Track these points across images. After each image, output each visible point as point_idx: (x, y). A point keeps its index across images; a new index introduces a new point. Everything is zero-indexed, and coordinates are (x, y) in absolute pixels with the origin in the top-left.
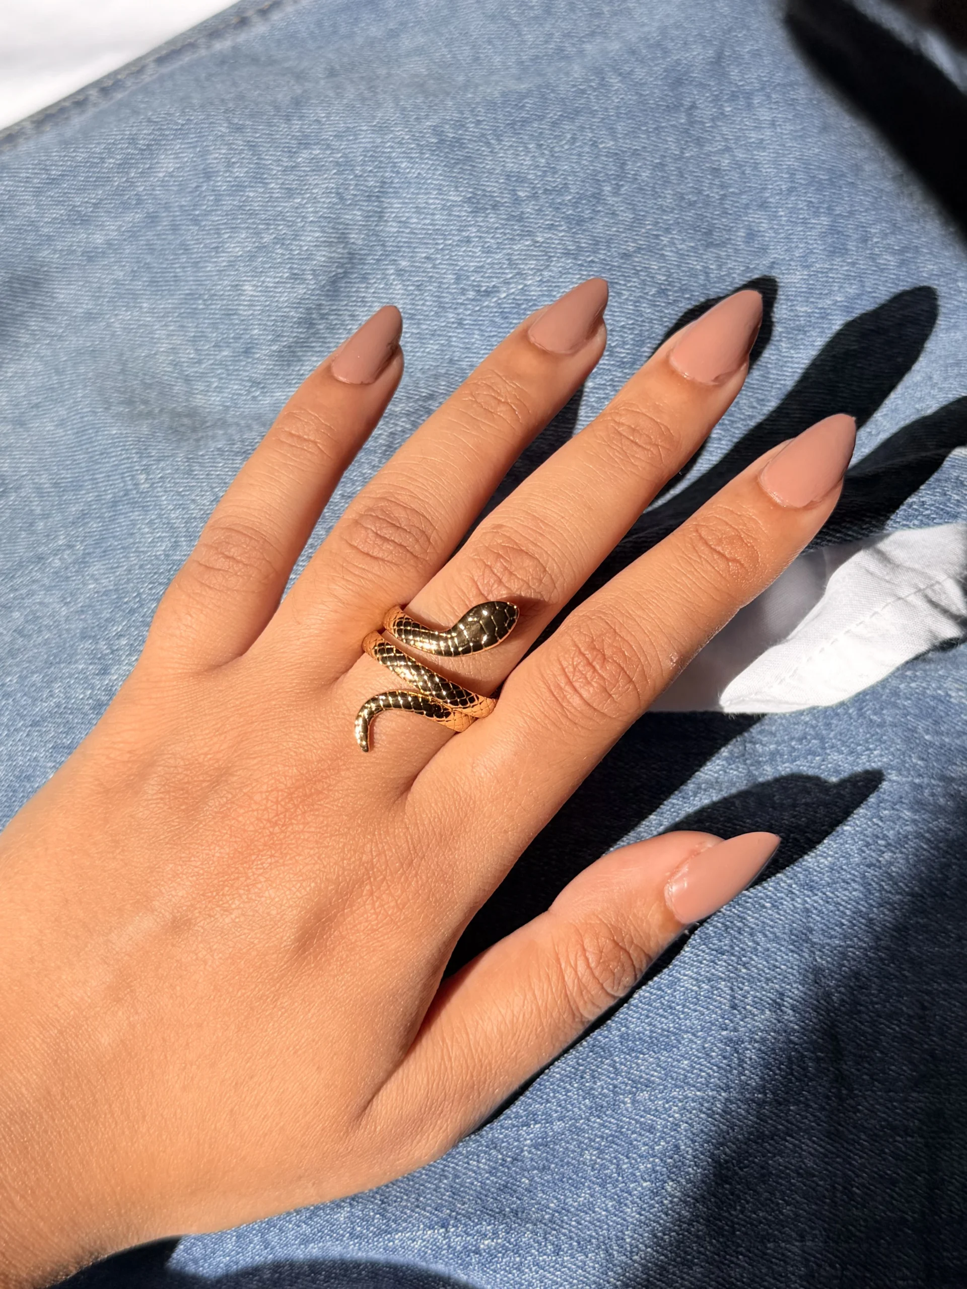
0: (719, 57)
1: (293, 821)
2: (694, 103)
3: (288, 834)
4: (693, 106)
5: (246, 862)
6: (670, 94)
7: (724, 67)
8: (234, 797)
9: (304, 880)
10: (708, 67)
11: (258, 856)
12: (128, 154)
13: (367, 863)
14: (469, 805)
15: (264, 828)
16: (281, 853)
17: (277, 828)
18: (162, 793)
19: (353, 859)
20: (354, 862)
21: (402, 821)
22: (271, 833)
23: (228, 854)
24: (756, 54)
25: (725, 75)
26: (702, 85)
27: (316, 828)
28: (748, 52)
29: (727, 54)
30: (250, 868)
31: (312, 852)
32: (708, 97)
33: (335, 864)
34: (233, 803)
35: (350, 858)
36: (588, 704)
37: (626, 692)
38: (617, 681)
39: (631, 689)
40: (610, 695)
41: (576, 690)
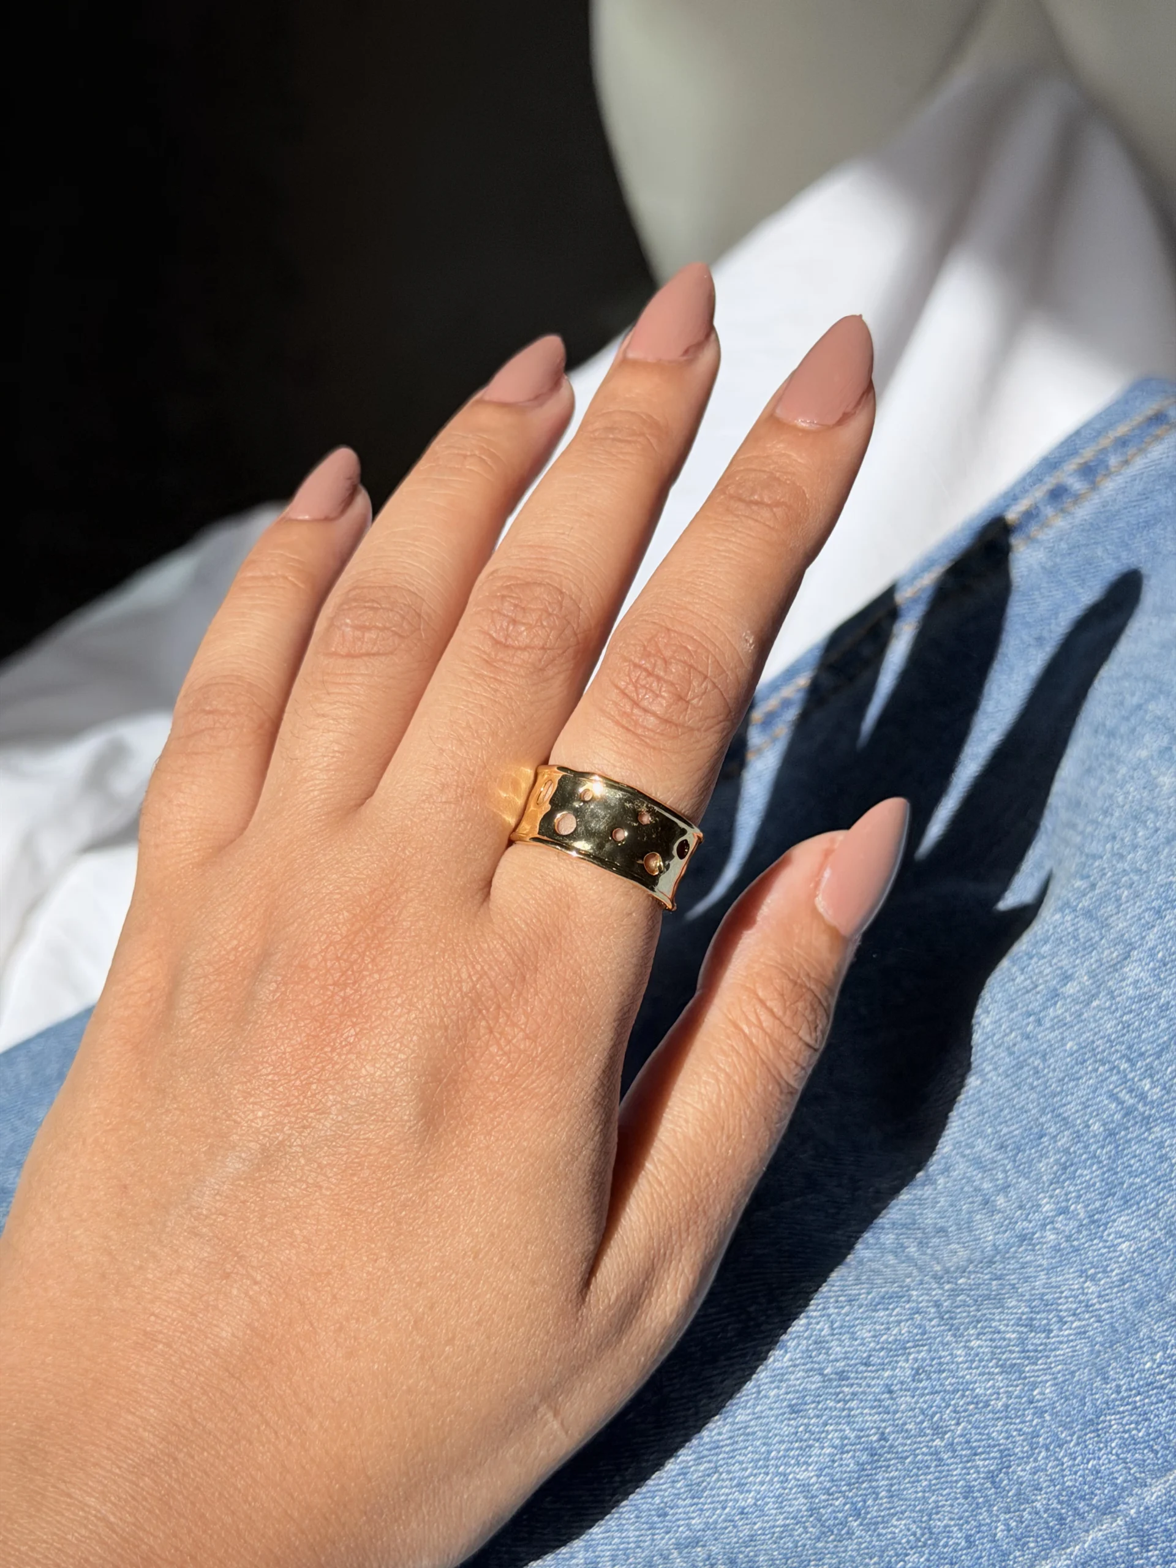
13: (470, 992)
19: (452, 993)
21: (493, 932)
30: (333, 1050)
35: (448, 992)
36: (667, 721)
37: (705, 693)
38: (690, 683)
39: (710, 687)
40: (688, 702)
41: (645, 710)
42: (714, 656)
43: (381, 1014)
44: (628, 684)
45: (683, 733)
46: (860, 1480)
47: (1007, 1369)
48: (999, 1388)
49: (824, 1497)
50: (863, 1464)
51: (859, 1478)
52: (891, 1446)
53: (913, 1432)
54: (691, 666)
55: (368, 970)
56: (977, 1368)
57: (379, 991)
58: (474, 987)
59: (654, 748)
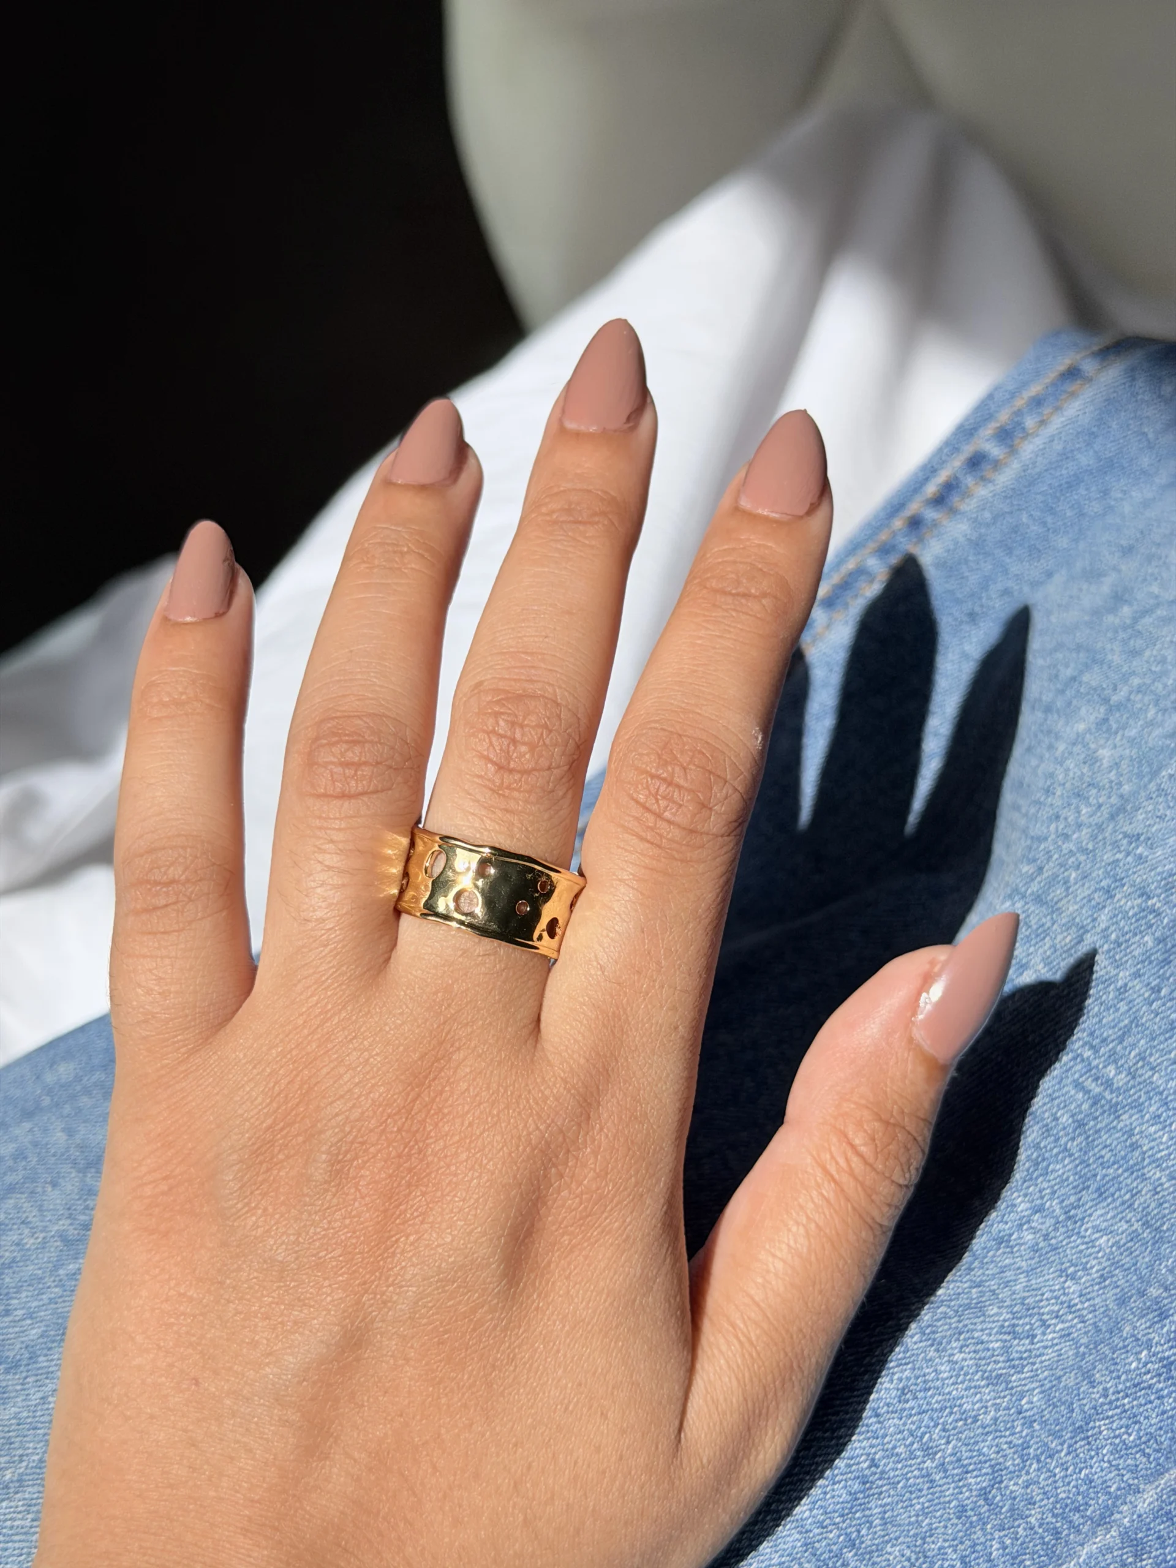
3: (430, 1159)
15: (399, 1167)
16: (434, 1184)
27: (459, 1134)
30: (404, 1222)
36: (692, 831)
37: (726, 798)
38: (711, 789)
39: (730, 791)
40: (711, 809)
41: (669, 822)
42: (730, 758)
43: (450, 1181)
44: (647, 797)
45: (709, 841)
46: (854, 1510)
47: (994, 1380)
48: (987, 1401)
49: (817, 1531)
50: (855, 1493)
51: (852, 1508)
52: (883, 1472)
53: (903, 1456)
54: (710, 772)
55: (431, 1137)
56: (962, 1382)
57: (446, 1156)
58: (544, 1136)
59: (682, 861)
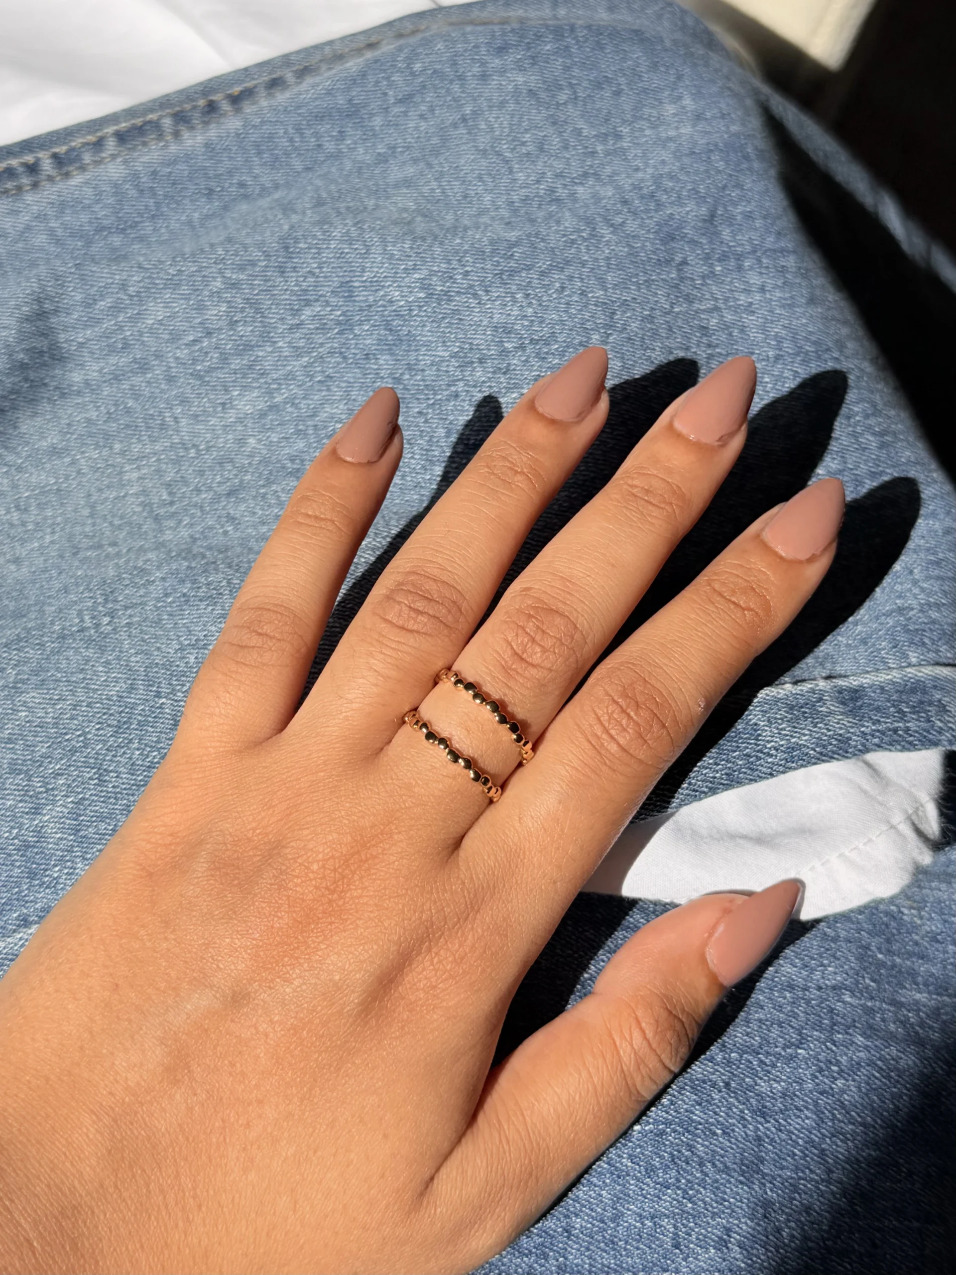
0: (712, 216)
1: (352, 887)
2: (685, 259)
3: (347, 900)
4: (684, 262)
5: (305, 932)
6: (662, 248)
7: (716, 226)
8: (288, 868)
9: (365, 943)
10: (700, 224)
11: (317, 924)
12: (118, 299)
13: (427, 921)
14: (519, 857)
15: (323, 896)
16: (342, 919)
17: (335, 896)
18: (213, 870)
19: (413, 919)
20: (414, 922)
21: (458, 878)
22: (330, 901)
23: (287, 924)
24: (748, 216)
25: (717, 234)
26: (692, 242)
27: (374, 891)
28: (741, 213)
29: (720, 213)
30: (309, 937)
31: (372, 915)
32: (698, 254)
33: (396, 925)
34: (287, 873)
35: (410, 919)
36: (625, 751)
37: (660, 738)
38: (651, 727)
40: (645, 741)
41: (612, 737)
42: (674, 711)
44: (604, 713)
54: (655, 715)
